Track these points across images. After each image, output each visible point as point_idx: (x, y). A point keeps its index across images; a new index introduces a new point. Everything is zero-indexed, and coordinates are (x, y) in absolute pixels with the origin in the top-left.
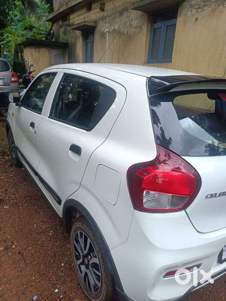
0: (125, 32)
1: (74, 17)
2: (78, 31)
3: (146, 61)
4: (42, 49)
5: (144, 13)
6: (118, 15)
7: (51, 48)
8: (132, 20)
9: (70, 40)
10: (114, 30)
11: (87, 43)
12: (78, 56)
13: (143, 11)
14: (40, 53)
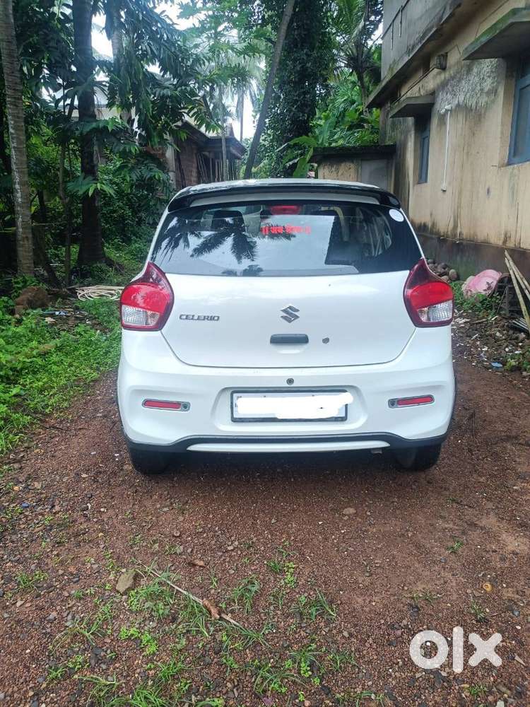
0: (474, 107)
1: (406, 90)
2: (410, 118)
3: (506, 161)
4: (343, 165)
5: (501, 59)
6: (465, 72)
7: (362, 160)
8: (483, 78)
9: (399, 137)
10: (458, 105)
11: (424, 139)
12: (408, 169)
13: (499, 57)
14: (340, 174)
